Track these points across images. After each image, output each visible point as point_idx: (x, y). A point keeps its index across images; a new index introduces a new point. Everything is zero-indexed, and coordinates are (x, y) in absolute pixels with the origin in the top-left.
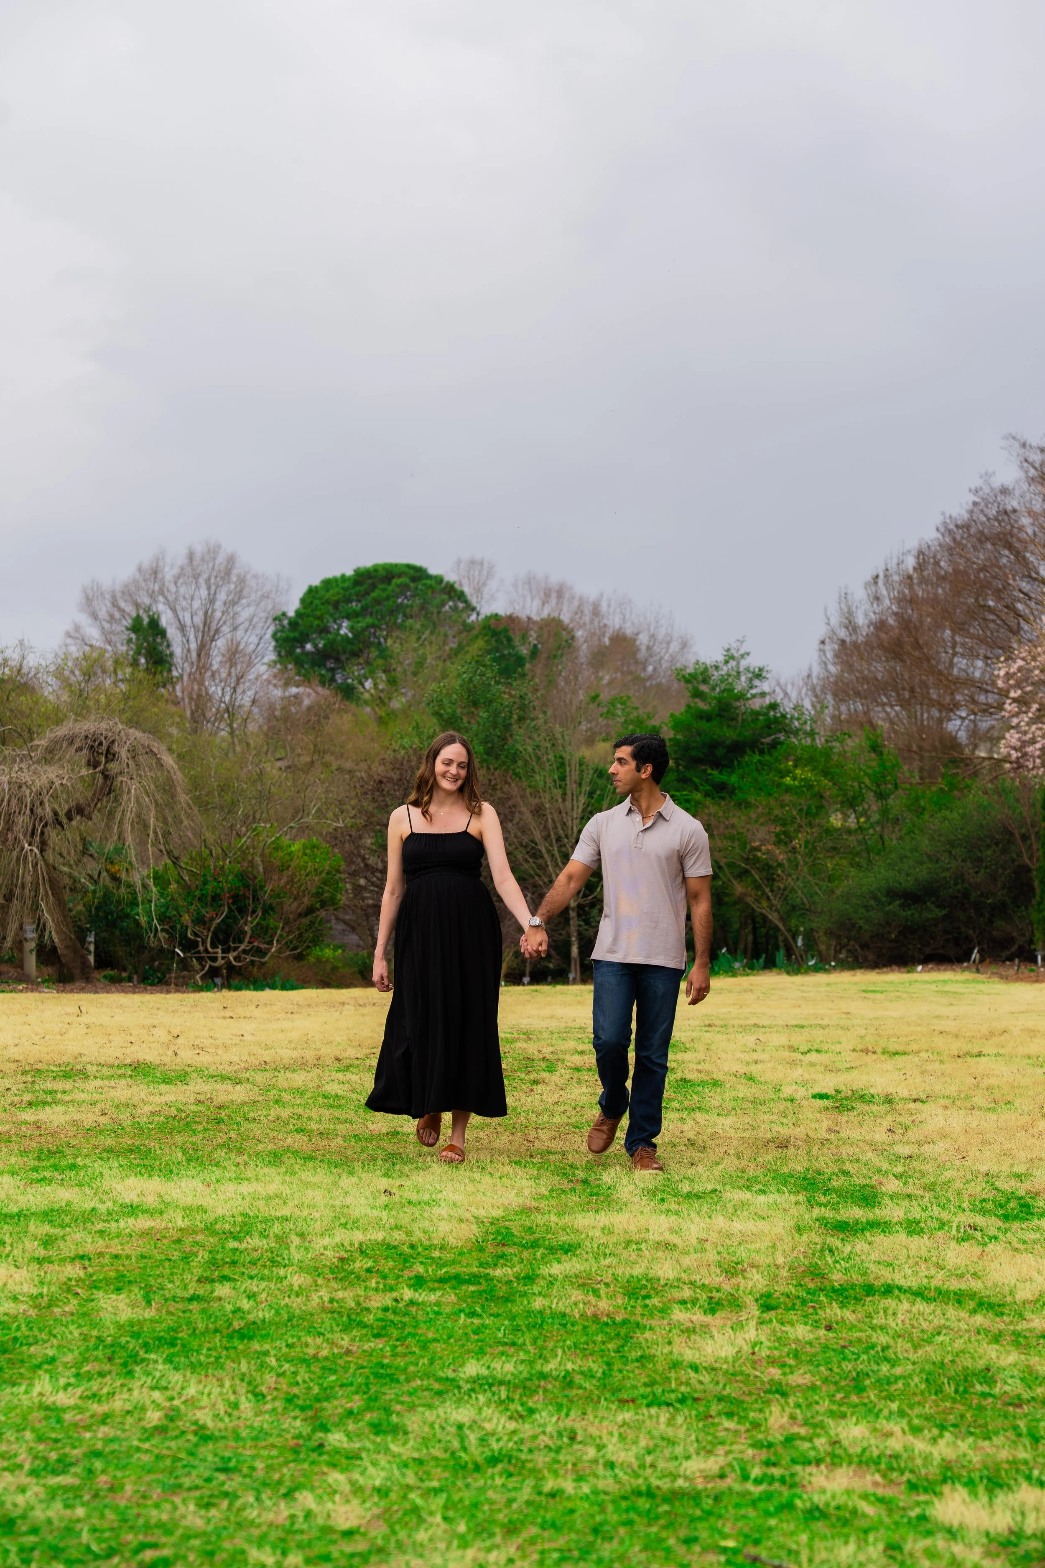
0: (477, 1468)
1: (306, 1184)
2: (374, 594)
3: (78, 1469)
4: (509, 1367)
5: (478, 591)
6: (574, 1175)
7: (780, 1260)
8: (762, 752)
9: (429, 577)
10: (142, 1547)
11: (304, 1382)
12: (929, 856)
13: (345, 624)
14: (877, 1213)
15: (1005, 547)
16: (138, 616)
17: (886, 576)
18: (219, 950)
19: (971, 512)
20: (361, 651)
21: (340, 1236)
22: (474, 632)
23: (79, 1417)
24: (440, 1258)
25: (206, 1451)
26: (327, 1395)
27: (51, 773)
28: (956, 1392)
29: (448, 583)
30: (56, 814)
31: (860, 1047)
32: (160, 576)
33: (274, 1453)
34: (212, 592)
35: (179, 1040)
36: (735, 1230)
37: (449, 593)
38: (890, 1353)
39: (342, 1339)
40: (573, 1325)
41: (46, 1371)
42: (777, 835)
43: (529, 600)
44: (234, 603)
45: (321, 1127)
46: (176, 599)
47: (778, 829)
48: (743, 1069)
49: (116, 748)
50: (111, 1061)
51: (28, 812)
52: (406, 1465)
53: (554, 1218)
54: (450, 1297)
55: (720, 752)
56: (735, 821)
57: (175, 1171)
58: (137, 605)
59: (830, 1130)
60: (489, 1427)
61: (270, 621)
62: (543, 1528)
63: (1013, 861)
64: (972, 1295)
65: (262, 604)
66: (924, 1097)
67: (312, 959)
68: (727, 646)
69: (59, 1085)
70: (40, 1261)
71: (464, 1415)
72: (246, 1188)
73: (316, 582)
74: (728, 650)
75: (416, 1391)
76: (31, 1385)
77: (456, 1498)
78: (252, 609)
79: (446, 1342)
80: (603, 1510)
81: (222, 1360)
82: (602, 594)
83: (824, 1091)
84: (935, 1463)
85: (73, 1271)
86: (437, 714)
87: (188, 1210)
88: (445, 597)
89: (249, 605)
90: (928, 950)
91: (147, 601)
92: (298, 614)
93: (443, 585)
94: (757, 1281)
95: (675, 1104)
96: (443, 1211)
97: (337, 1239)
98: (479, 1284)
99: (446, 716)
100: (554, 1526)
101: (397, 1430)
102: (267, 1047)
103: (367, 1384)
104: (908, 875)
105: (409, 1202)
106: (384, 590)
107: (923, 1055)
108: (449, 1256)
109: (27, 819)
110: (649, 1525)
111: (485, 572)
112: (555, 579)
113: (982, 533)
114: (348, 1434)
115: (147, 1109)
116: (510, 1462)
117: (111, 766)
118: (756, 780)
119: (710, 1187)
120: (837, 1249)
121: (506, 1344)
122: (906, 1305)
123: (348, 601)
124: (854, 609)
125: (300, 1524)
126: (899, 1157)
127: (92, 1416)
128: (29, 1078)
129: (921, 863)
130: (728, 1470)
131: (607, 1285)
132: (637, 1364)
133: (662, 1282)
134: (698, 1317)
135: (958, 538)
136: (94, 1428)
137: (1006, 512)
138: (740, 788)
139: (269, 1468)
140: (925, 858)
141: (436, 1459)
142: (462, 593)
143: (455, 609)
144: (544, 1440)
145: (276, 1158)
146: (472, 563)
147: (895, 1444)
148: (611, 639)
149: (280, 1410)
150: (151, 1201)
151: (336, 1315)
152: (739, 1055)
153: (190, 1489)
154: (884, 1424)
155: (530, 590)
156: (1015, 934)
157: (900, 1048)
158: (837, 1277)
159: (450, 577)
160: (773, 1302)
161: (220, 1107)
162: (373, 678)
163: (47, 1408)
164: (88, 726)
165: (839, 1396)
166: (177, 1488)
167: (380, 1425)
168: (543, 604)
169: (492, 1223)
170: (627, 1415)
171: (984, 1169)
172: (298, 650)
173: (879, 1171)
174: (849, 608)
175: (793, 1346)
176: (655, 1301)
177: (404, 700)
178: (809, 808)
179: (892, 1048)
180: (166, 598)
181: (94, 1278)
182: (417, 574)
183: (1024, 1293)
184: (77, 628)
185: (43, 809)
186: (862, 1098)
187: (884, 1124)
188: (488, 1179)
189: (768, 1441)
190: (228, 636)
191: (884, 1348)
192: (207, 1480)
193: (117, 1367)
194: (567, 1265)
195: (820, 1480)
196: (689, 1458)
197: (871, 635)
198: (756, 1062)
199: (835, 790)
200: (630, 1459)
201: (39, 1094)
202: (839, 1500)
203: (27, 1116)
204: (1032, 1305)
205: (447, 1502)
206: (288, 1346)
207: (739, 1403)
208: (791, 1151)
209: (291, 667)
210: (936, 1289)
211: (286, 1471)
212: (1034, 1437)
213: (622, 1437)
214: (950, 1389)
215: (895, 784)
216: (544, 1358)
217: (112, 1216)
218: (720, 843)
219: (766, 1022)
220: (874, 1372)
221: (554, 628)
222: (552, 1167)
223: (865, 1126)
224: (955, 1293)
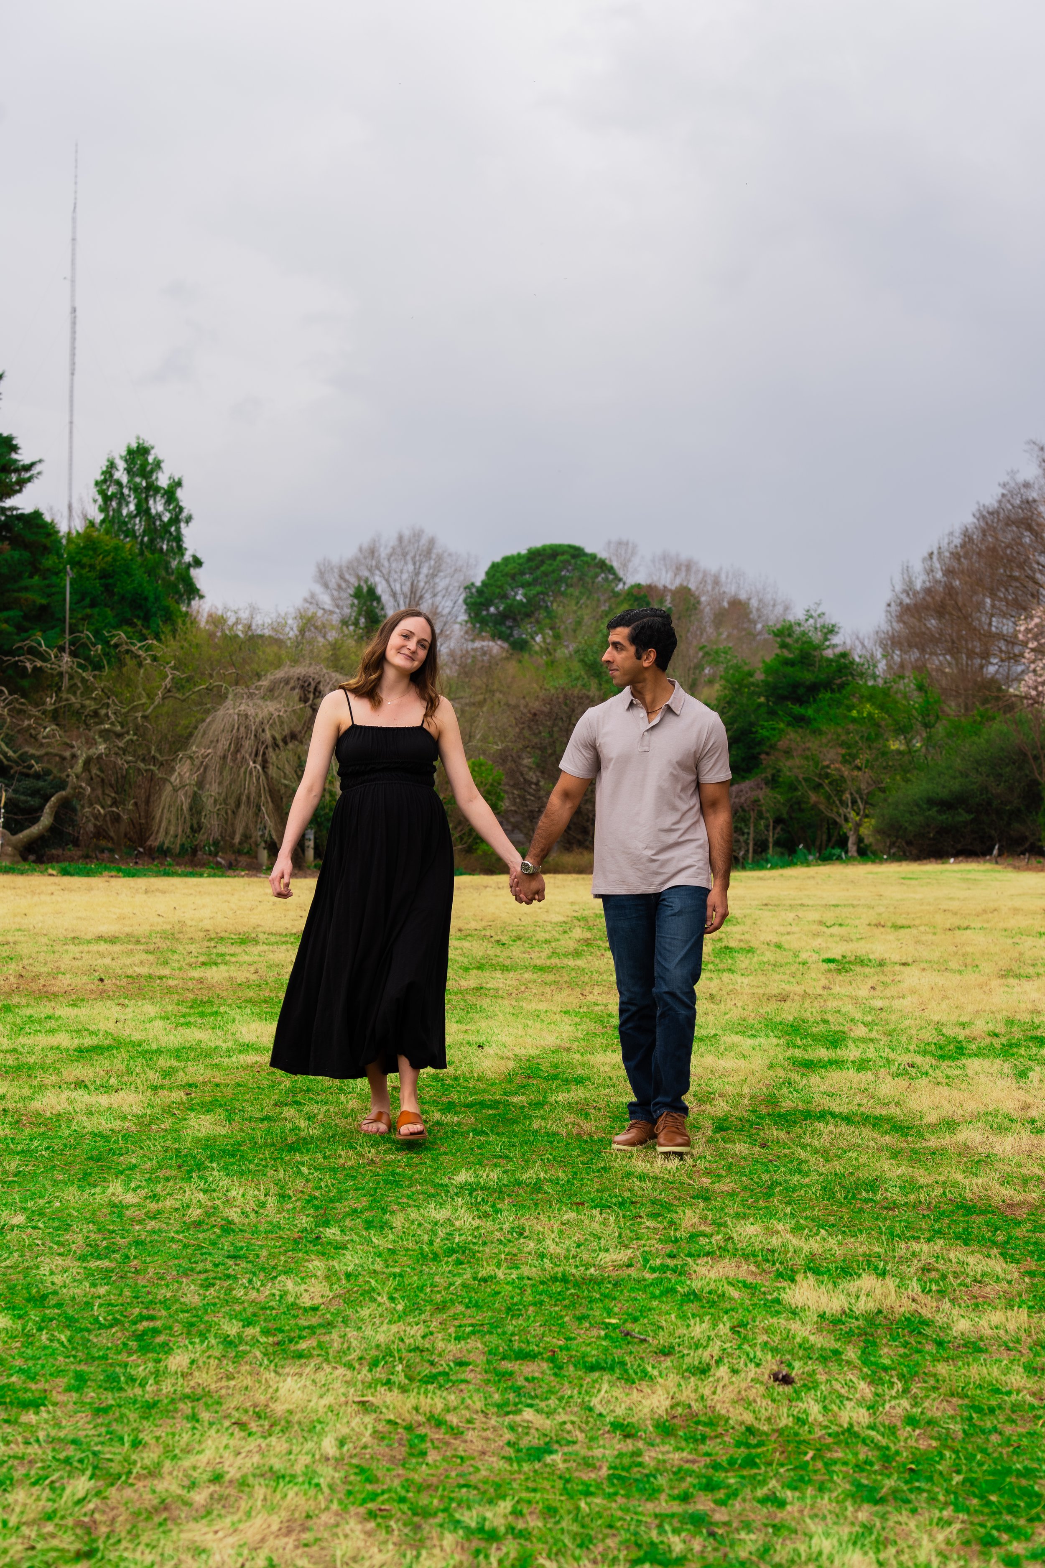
0: (436, 1257)
2: (543, 568)
3: (118, 1255)
4: (494, 1176)
5: (625, 566)
6: (608, 1022)
7: (746, 1091)
8: (833, 691)
9: (586, 555)
10: (142, 1318)
11: (327, 1186)
12: (961, 773)
13: (520, 592)
14: (841, 1053)
15: (1026, 530)
16: (360, 586)
17: (939, 553)
19: (1000, 502)
20: (532, 612)
22: (622, 598)
23: (137, 1213)
24: (474, 1088)
25: (226, 1244)
26: (341, 1196)
27: (271, 708)
28: (845, 1198)
29: (600, 559)
30: (274, 738)
31: (874, 922)
32: (376, 554)
33: (279, 1244)
34: (417, 567)
37: (601, 568)
38: (804, 1167)
40: (558, 1142)
41: (125, 1176)
42: (843, 756)
43: (664, 573)
44: (434, 576)
46: (389, 573)
47: (843, 751)
48: (775, 939)
49: (321, 687)
51: (253, 737)
52: (380, 1255)
53: (578, 1056)
54: (468, 1118)
55: (801, 691)
56: (809, 745)
58: (359, 578)
59: (824, 988)
60: (458, 1224)
61: (462, 590)
62: (468, 1307)
63: (1027, 776)
64: (889, 1119)
65: (456, 576)
66: (910, 960)
67: (480, 852)
68: (807, 608)
69: (233, 950)
70: (155, 1088)
71: (441, 1215)
73: (498, 559)
74: (809, 611)
75: (413, 1194)
76: (105, 1188)
77: (407, 1282)
78: (447, 581)
79: (454, 1155)
80: (522, 1292)
81: (267, 1169)
82: (721, 568)
83: (834, 957)
84: (802, 1256)
85: (178, 1096)
86: (582, 661)
88: (598, 570)
89: (445, 577)
90: (959, 847)
91: (365, 573)
92: (484, 584)
93: (597, 561)
94: (721, 1107)
95: (710, 966)
98: (498, 1108)
99: (588, 662)
100: (477, 1305)
101: (383, 1227)
103: (376, 1189)
104: (944, 787)
106: (550, 565)
107: (923, 928)
108: (482, 1086)
109: (252, 742)
110: (555, 1305)
111: (630, 551)
112: (684, 556)
113: (1008, 518)
114: (342, 1230)
116: (464, 1252)
118: (828, 713)
119: (713, 1032)
120: (795, 1082)
121: (501, 1157)
122: (831, 1127)
123: (523, 573)
124: (914, 579)
125: (275, 1302)
126: (872, 1009)
127: (147, 1213)
128: (212, 944)
129: (955, 778)
130: (633, 1261)
132: (596, 1174)
135: (990, 522)
136: (145, 1222)
137: (1028, 502)
138: (815, 719)
139: (271, 1256)
140: (958, 774)
141: (407, 1250)
142: (612, 567)
143: (606, 580)
146: (620, 543)
147: (775, 1241)
148: (729, 603)
149: (299, 1208)
152: (776, 928)
153: (200, 1272)
154: (774, 1224)
155: (665, 565)
156: (1027, 834)
157: (905, 922)
158: (786, 1104)
159: (602, 554)
160: (726, 1124)
162: (542, 634)
163: (115, 1206)
164: (300, 670)
165: (750, 1201)
166: (189, 1272)
167: (372, 1222)
168: (676, 576)
169: (528, 1060)
170: (571, 1215)
171: (936, 1018)
172: (484, 613)
173: (853, 1020)
174: (910, 578)
175: (730, 1160)
177: (565, 651)
178: (869, 734)
179: (901, 921)
180: (381, 572)
181: (193, 1102)
182: (576, 552)
183: (932, 1117)
184: (313, 596)
185: (265, 735)
186: (861, 962)
187: (870, 983)
188: (538, 1025)
189: (676, 1237)
190: (430, 601)
191: (801, 1162)
192: (216, 1265)
193: (182, 1174)
194: (572, 1094)
195: (702, 1270)
196: (607, 1250)
197: (924, 599)
198: (788, 933)
199: (890, 721)
200: (559, 1251)
201: (214, 956)
202: (712, 1286)
203: (196, 974)
204: (934, 1128)
205: (399, 1285)
206: (325, 1158)
207: (668, 1206)
208: (788, 1003)
209: (478, 625)
210: (862, 1114)
211: (283, 1258)
212: (892, 1234)
213: (561, 1232)
214: (840, 1196)
215: (938, 717)
216: (524, 1169)
217: (229, 1053)
218: (798, 761)
219: (810, 902)
220: (786, 1181)
221: (684, 594)
222: (593, 1016)
223: (854, 985)
224: (876, 1118)
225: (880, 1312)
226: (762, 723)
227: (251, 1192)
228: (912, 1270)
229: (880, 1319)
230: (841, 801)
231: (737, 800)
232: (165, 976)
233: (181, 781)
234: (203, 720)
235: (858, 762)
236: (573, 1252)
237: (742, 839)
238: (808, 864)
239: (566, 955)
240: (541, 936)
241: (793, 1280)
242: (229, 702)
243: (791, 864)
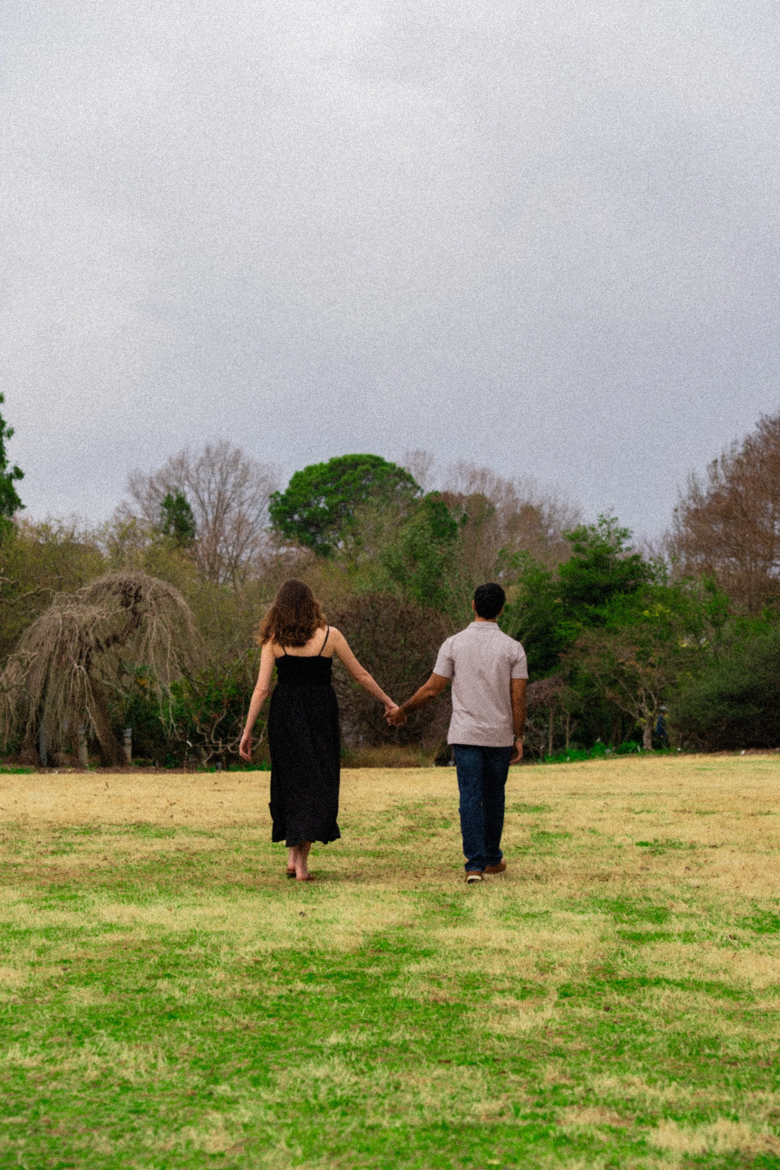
0: (322, 1108)
1: (243, 908)
2: (345, 478)
3: (29, 1112)
4: (363, 1037)
5: (422, 474)
6: (445, 901)
7: (583, 961)
8: (626, 592)
9: (384, 464)
11: (210, 1049)
12: (750, 669)
13: (323, 500)
14: (665, 927)
16: (169, 495)
17: (723, 461)
18: (220, 742)
20: (335, 520)
21: (259, 945)
22: (419, 506)
23: (38, 1075)
24: (330, 961)
25: (126, 1100)
26: (224, 1057)
27: (95, 611)
28: (690, 1054)
29: (399, 468)
30: (98, 641)
31: (680, 808)
32: (185, 465)
33: (175, 1100)
34: (224, 477)
35: (175, 807)
36: (555, 941)
37: (400, 476)
38: (648, 1027)
39: (244, 1018)
40: (417, 1008)
41: (21, 1043)
42: (637, 654)
43: (460, 482)
44: (240, 485)
45: (265, 868)
46: (198, 483)
47: (638, 649)
48: (588, 825)
49: (142, 592)
50: (119, 821)
51: (77, 640)
52: (270, 1108)
53: (421, 932)
54: (331, 987)
55: (596, 592)
56: (605, 643)
57: (149, 899)
58: (168, 488)
59: (642, 868)
60: (337, 1080)
61: (267, 498)
62: (360, 1151)
64: (719, 985)
65: (261, 485)
66: (718, 842)
68: (599, 513)
69: (78, 839)
70: (33, 965)
71: (321, 1072)
72: (198, 911)
73: (301, 469)
74: (602, 516)
75: (291, 1055)
76: (6, 1052)
77: (300, 1131)
78: (253, 490)
80: (408, 1138)
81: (152, 1034)
82: (514, 477)
83: (644, 841)
84: (660, 1104)
85: (56, 971)
87: (151, 927)
88: (397, 479)
89: (251, 486)
90: (749, 739)
91: (176, 483)
92: (288, 493)
93: (396, 470)
94: (562, 976)
96: (340, 927)
97: (256, 948)
98: (355, 979)
99: (393, 566)
100: (368, 1150)
101: (270, 1084)
102: (238, 811)
103: (255, 1051)
104: (734, 683)
105: (317, 921)
106: (351, 474)
107: (726, 814)
108: (337, 959)
109: (76, 645)
110: (439, 1149)
111: (426, 461)
112: (479, 465)
114: (232, 1087)
115: (138, 856)
116: (347, 1105)
117: (138, 605)
118: (622, 613)
119: (544, 909)
120: (628, 953)
121: (366, 1022)
122: (667, 992)
123: (325, 483)
124: (700, 486)
125: (182, 1150)
126: (689, 887)
127: (47, 1075)
128: (57, 834)
129: (744, 674)
130: (505, 1110)
131: (450, 979)
132: (457, 1036)
133: (491, 977)
134: (512, 1001)
135: (772, 431)
136: (48, 1083)
138: (610, 619)
139: (169, 1110)
140: (747, 670)
141: (295, 1103)
142: (410, 476)
143: (405, 488)
144: (375, 1089)
145: (226, 890)
146: (417, 454)
147: (633, 1092)
148: (521, 509)
149: (187, 1068)
150: (126, 921)
151: (242, 1001)
152: (589, 814)
153: (107, 1125)
154: (628, 1077)
155: (462, 474)
157: (709, 808)
158: (622, 973)
159: (401, 464)
160: (570, 991)
161: (194, 854)
162: (345, 540)
163: (15, 1069)
164: (123, 575)
165: (603, 1058)
166: (97, 1126)
167: (258, 1079)
168: (471, 483)
169: (376, 936)
170: (440, 1071)
171: (751, 895)
172: (289, 520)
173: (673, 897)
174: (695, 485)
175: (578, 1022)
176: (482, 991)
177: (367, 556)
178: (662, 633)
179: (704, 807)
180: (189, 482)
181: (70, 976)
182: (377, 462)
183: (759, 984)
184: (125, 505)
185: (89, 638)
186: (674, 845)
187: (684, 863)
188: (380, 904)
189: (540, 1089)
190: (237, 510)
191: (644, 1023)
192: (122, 1119)
193: (73, 1039)
194: (423, 965)
195: (571, 1117)
196: (479, 1101)
197: (710, 504)
198: (600, 820)
199: (681, 620)
200: (436, 1102)
201: (62, 845)
202: (582, 1130)
203: (49, 861)
204: (763, 992)
205: (293, 1133)
206: (203, 1023)
207: (527, 1063)
208: (610, 883)
209: (282, 532)
210: (694, 981)
211: (181, 1113)
212: (739, 1086)
213: (434, 1087)
214: (685, 1052)
215: (726, 615)
216: (390, 1032)
217: (94, 932)
218: (595, 660)
219: (616, 791)
220: (633, 1040)
221: (479, 500)
222: (429, 896)
223: (670, 865)
224: (707, 984)
225: (737, 1152)
226: (559, 622)
227: (141, 1056)
228: (762, 1116)
229: (738, 1159)
230: (636, 698)
231: (537, 696)
232: (20, 864)
233: (8, 682)
234: (28, 625)
235: (651, 660)
236: (449, 1103)
237: (541, 733)
238: (605, 757)
239: (394, 840)
240: (367, 824)
241: (654, 1125)
242: (54, 608)
243: (589, 757)
